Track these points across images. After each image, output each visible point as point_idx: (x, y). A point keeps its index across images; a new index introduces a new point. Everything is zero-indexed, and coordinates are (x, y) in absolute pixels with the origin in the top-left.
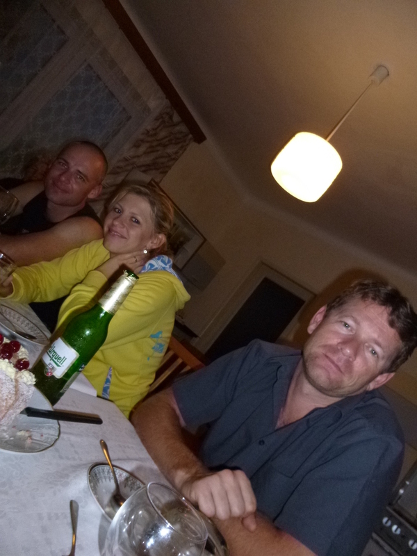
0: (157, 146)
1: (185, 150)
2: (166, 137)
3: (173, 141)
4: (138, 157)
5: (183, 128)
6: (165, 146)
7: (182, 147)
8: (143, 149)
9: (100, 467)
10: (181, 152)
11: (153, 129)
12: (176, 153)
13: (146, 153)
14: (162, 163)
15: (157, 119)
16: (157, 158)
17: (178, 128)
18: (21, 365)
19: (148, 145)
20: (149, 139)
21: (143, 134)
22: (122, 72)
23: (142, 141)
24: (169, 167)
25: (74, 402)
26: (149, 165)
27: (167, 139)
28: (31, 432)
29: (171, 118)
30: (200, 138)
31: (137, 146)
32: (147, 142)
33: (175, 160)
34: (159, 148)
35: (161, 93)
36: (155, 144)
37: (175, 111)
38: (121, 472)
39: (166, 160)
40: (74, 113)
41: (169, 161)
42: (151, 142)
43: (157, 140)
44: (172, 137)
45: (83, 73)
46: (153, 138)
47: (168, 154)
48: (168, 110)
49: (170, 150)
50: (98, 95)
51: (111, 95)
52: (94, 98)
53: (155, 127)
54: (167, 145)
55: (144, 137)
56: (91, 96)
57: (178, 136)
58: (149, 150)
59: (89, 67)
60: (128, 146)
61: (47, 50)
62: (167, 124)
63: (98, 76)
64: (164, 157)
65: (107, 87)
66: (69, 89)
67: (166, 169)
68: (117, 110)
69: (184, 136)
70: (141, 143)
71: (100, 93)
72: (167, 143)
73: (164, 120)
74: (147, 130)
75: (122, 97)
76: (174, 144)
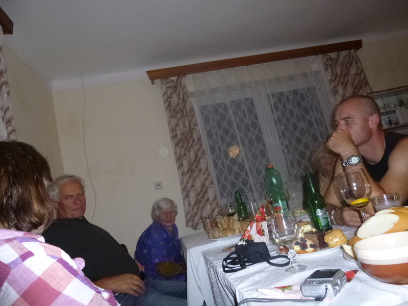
0: (344, 78)
1: (359, 60)
2: (342, 69)
3: (348, 65)
4: (344, 94)
5: (344, 53)
6: (347, 74)
7: (356, 62)
8: (340, 90)
10: (359, 64)
11: (332, 75)
12: (358, 68)
13: (345, 89)
14: (359, 81)
15: (326, 69)
16: (353, 83)
17: (341, 58)
19: (340, 84)
20: (336, 82)
21: (330, 84)
22: (286, 76)
23: (334, 88)
24: (365, 78)
27: (344, 70)
29: (331, 59)
30: (358, 45)
31: (335, 92)
33: (362, 71)
34: (346, 78)
35: (312, 58)
36: (342, 80)
37: (329, 54)
39: (358, 78)
40: (293, 120)
41: (360, 76)
42: (339, 81)
43: (340, 77)
44: (345, 65)
45: (274, 100)
46: (338, 79)
47: (354, 74)
48: (325, 58)
49: (353, 71)
50: (291, 99)
51: (295, 92)
52: (291, 103)
53: (331, 74)
54: (348, 71)
55: (333, 84)
56: (289, 104)
57: (346, 60)
58: (344, 86)
59: (273, 95)
60: (332, 99)
61: (252, 113)
62: (334, 64)
63: (280, 93)
64: (355, 78)
65: (289, 91)
66: (278, 114)
67: (365, 81)
68: (306, 93)
69: (350, 56)
70: (336, 89)
71: (290, 97)
72: (347, 71)
73: (330, 65)
74: (330, 80)
75: (300, 85)
76: (351, 65)
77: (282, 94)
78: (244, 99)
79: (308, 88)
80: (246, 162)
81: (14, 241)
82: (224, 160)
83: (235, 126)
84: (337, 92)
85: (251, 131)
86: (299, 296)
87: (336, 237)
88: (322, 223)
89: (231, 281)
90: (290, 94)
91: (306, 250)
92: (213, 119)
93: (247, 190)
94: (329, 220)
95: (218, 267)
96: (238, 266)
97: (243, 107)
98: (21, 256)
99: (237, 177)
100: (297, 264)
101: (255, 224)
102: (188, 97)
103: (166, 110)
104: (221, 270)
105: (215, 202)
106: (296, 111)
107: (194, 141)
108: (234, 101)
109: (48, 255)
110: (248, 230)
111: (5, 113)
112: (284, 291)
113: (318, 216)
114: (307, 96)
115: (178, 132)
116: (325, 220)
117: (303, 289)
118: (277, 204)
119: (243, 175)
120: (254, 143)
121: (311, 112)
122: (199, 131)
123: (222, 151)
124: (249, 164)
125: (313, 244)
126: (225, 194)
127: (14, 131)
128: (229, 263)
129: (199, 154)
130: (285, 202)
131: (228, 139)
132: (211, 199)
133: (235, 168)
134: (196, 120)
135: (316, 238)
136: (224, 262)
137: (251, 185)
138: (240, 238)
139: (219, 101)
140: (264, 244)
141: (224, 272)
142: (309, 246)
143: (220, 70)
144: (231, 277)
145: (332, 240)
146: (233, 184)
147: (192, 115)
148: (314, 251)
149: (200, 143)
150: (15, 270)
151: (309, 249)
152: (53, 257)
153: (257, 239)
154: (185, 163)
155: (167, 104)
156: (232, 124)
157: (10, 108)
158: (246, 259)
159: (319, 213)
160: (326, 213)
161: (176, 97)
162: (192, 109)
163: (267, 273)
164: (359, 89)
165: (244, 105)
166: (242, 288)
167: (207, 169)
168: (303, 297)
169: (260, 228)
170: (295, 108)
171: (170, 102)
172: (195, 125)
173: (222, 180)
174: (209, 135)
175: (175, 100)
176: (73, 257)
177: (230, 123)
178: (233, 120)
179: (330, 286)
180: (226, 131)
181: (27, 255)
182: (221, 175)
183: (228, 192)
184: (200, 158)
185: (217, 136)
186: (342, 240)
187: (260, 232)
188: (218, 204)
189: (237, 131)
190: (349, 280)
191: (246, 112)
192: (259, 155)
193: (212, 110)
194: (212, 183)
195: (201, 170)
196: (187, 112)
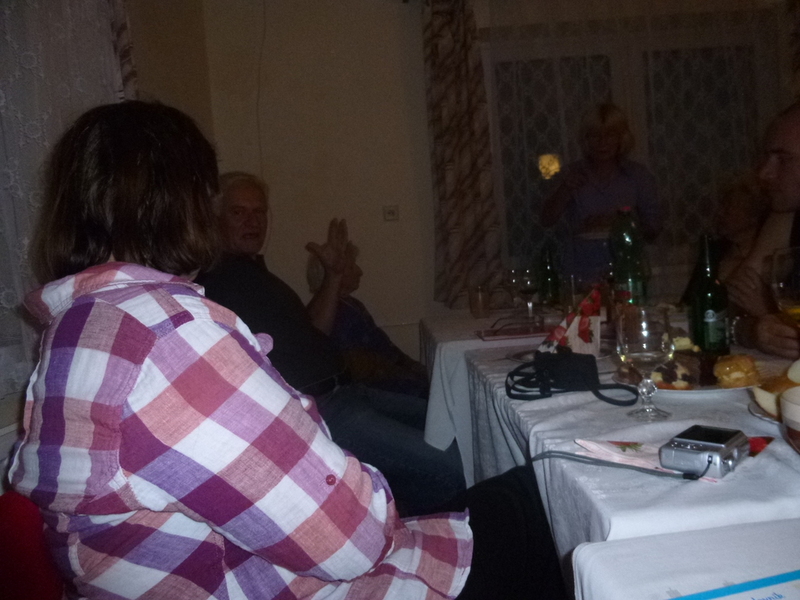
22: (694, 15)
45: (657, 66)
50: (694, 68)
51: (707, 53)
56: (687, 78)
59: (657, 54)
61: (603, 90)
63: (673, 52)
65: (694, 50)
66: (659, 98)
68: (730, 58)
71: (693, 63)
74: (792, 35)
77: (676, 52)
78: (592, 57)
79: (737, 48)
81: (160, 290)
82: (528, 181)
83: (562, 113)
86: (651, 464)
87: (738, 369)
88: (713, 337)
89: (522, 415)
90: (695, 57)
91: (674, 383)
94: (727, 334)
95: (497, 385)
96: (535, 391)
97: (586, 73)
98: (172, 318)
100: (653, 406)
101: (577, 320)
102: (474, 38)
103: (426, 61)
104: (501, 392)
105: (496, 261)
106: (699, 96)
107: (472, 134)
108: (568, 59)
109: (216, 322)
110: (562, 328)
111: (119, 35)
112: (624, 451)
113: (707, 323)
115: (445, 113)
116: (719, 333)
117: (663, 455)
118: (624, 286)
121: (732, 103)
122: (486, 114)
125: (688, 374)
126: (518, 250)
127: (133, 74)
128: (518, 382)
129: (481, 161)
130: (639, 284)
131: (543, 138)
132: (490, 254)
134: (484, 93)
135: (696, 364)
136: (509, 379)
138: (543, 339)
139: (536, 56)
140: (591, 358)
141: (507, 397)
142: (680, 376)
144: (523, 408)
145: (728, 374)
147: (476, 78)
148: (687, 389)
149: (484, 139)
150: (162, 340)
151: (680, 383)
152: (223, 326)
153: (577, 346)
154: (450, 178)
155: (428, 51)
156: (557, 109)
157: (129, 25)
158: (552, 381)
159: (711, 317)
160: (723, 321)
161: (450, 36)
162: (479, 67)
163: (592, 413)
165: (588, 70)
166: (543, 432)
167: (490, 195)
168: (659, 466)
169: (585, 327)
170: (698, 89)
171: (436, 46)
172: (480, 101)
173: (517, 220)
174: (506, 126)
175: (446, 42)
176: (254, 331)
178: (560, 101)
179: (717, 459)
180: (542, 123)
181: (182, 317)
182: (516, 210)
183: (524, 245)
184: (481, 170)
185: (521, 130)
186: (749, 378)
187: (586, 335)
189: (563, 125)
190: (753, 453)
191: (591, 85)
193: (519, 72)
194: (496, 223)
195: (477, 195)
196: (468, 72)
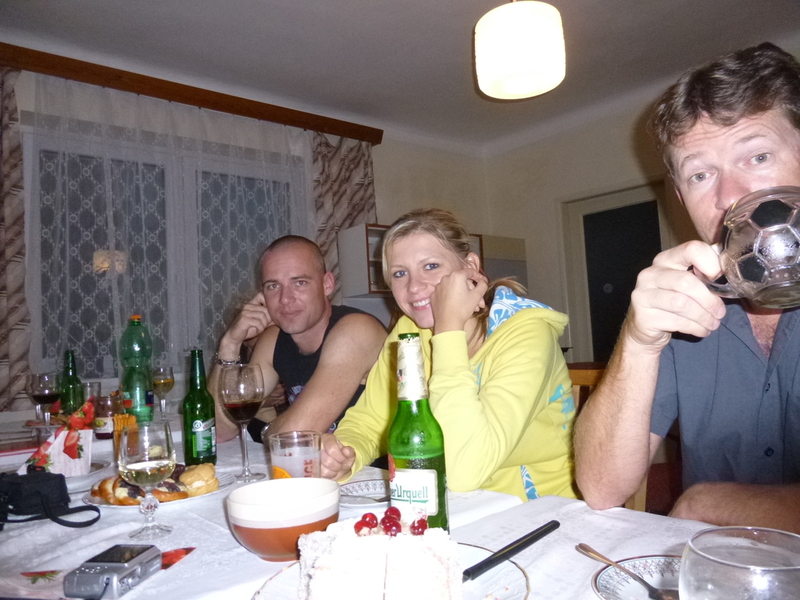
0: (340, 186)
1: (372, 163)
2: (341, 169)
3: (352, 166)
4: (331, 215)
5: (351, 143)
6: (347, 179)
7: (366, 164)
8: (328, 204)
9: (603, 575)
10: (369, 170)
11: (321, 174)
12: (366, 175)
13: (335, 205)
14: (362, 199)
15: (315, 160)
16: (351, 200)
17: (344, 150)
18: (418, 528)
19: (330, 194)
20: (326, 187)
21: (315, 188)
22: (240, 148)
23: (320, 197)
24: (372, 196)
25: (503, 528)
26: (349, 215)
27: (344, 170)
28: (491, 594)
29: (327, 145)
30: (375, 136)
31: (319, 206)
32: (327, 191)
33: (371, 183)
34: (343, 188)
35: (296, 131)
36: (335, 188)
37: (326, 135)
38: (632, 562)
39: (361, 192)
40: (232, 233)
41: (366, 191)
42: (331, 188)
43: (335, 181)
44: (346, 163)
45: (205, 186)
46: (329, 183)
47: (358, 184)
48: (318, 140)
49: (357, 178)
50: (238, 193)
51: (250, 182)
52: (236, 200)
53: (321, 169)
54: (349, 177)
55: (319, 190)
56: (232, 200)
57: (351, 156)
58: (336, 198)
59: (206, 174)
60: (311, 216)
61: (154, 197)
62: (330, 155)
63: (222, 175)
64: (358, 191)
65: (239, 177)
66: (206, 214)
67: (371, 201)
68: (268, 190)
69: (359, 151)
70: (321, 200)
71: (238, 188)
72: (347, 175)
73: (323, 155)
74: (316, 181)
75: (263, 172)
76: (355, 168)
77: (224, 176)
78: (145, 165)
79: (274, 182)
80: (115, 292)
82: (68, 278)
83: (110, 213)
84: (322, 205)
85: (143, 234)
87: (200, 478)
88: (200, 445)
90: (239, 184)
91: (139, 498)
92: (64, 184)
93: (104, 350)
94: (213, 442)
97: (138, 180)
99: (88, 318)
101: (63, 434)
102: (12, 119)
105: (22, 364)
106: (243, 218)
108: (120, 162)
110: (48, 443)
113: (195, 433)
114: (269, 198)
116: (206, 442)
119: (102, 317)
120: (142, 259)
121: (269, 229)
122: (22, 201)
123: (68, 258)
124: (121, 299)
126: (52, 349)
129: (10, 251)
131: (87, 236)
132: (14, 356)
133: (89, 301)
134: (22, 178)
137: (114, 343)
138: (29, 456)
139: (86, 152)
140: (60, 479)
143: (106, 88)
145: (190, 484)
146: (76, 333)
147: (12, 161)
149: (16, 228)
156: (105, 208)
158: (11, 507)
159: (199, 427)
160: (210, 430)
162: (17, 150)
164: (359, 212)
165: (140, 176)
167: (20, 288)
168: (63, 597)
169: (73, 442)
170: (241, 212)
172: (15, 186)
173: (53, 319)
174: (47, 217)
177: (99, 205)
178: (109, 201)
179: (115, 580)
180: (87, 220)
182: (52, 308)
183: (60, 345)
184: (10, 261)
185: (64, 224)
187: (72, 450)
188: (28, 367)
189: (111, 225)
191: (142, 192)
192: (146, 285)
193: (65, 165)
194: (24, 320)
195: (4, 288)
